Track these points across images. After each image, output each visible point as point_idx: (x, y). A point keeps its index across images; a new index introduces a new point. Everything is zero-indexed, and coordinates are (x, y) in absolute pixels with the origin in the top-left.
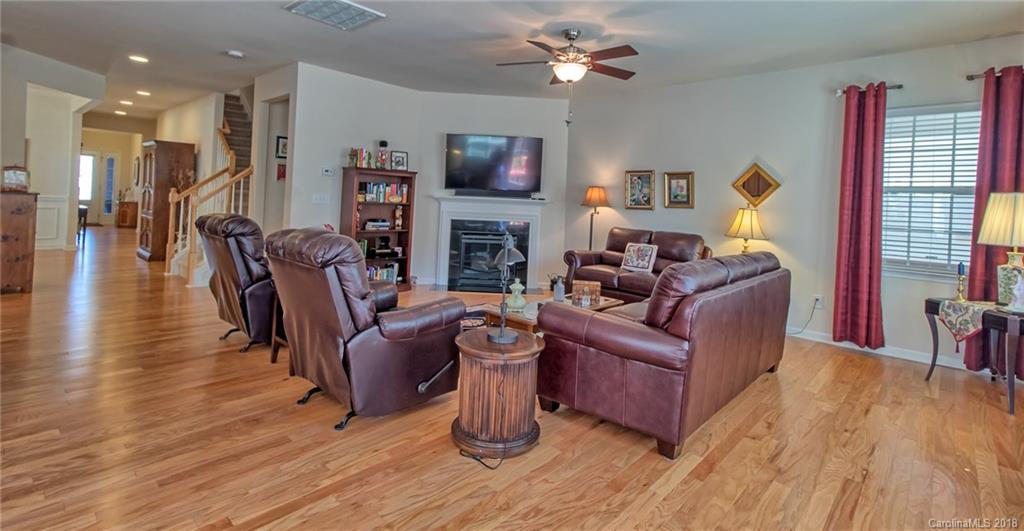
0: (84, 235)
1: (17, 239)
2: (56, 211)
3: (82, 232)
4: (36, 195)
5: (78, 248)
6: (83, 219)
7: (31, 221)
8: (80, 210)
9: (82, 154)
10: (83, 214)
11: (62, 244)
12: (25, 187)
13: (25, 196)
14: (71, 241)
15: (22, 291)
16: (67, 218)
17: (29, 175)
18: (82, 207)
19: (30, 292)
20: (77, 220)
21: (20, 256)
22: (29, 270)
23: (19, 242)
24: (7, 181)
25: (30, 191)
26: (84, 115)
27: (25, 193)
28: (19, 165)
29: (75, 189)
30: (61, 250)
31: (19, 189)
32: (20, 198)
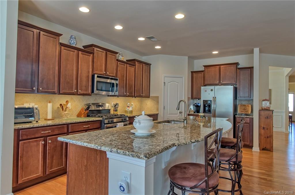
0: (291, 127)
1: (267, 129)
2: (281, 116)
3: (290, 125)
4: (273, 111)
5: (290, 133)
6: (291, 120)
7: (271, 121)
8: (289, 116)
9: (289, 93)
10: (290, 117)
11: (284, 130)
12: (269, 108)
13: (269, 111)
14: (287, 129)
15: (270, 151)
16: (285, 119)
17: (270, 103)
18: (290, 115)
19: (273, 152)
20: (289, 120)
21: (268, 136)
22: (272, 141)
23: (268, 130)
24: (263, 105)
25: (271, 109)
26: (289, 77)
27: (269, 110)
28: (267, 99)
29: (287, 108)
30: (284, 132)
31: (267, 108)
32: (267, 112)
